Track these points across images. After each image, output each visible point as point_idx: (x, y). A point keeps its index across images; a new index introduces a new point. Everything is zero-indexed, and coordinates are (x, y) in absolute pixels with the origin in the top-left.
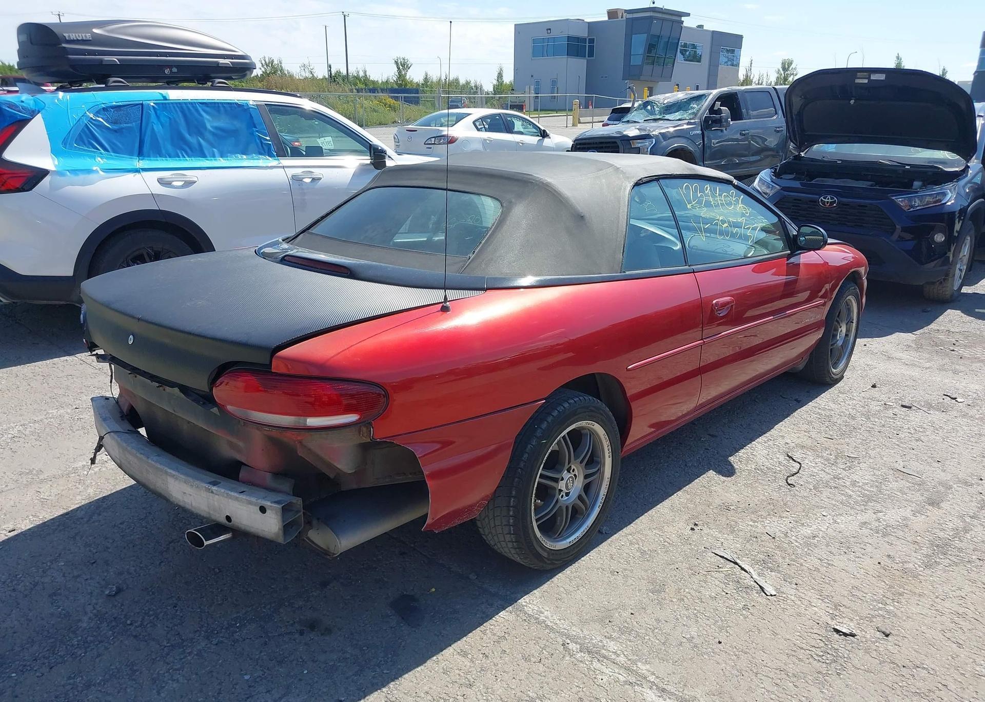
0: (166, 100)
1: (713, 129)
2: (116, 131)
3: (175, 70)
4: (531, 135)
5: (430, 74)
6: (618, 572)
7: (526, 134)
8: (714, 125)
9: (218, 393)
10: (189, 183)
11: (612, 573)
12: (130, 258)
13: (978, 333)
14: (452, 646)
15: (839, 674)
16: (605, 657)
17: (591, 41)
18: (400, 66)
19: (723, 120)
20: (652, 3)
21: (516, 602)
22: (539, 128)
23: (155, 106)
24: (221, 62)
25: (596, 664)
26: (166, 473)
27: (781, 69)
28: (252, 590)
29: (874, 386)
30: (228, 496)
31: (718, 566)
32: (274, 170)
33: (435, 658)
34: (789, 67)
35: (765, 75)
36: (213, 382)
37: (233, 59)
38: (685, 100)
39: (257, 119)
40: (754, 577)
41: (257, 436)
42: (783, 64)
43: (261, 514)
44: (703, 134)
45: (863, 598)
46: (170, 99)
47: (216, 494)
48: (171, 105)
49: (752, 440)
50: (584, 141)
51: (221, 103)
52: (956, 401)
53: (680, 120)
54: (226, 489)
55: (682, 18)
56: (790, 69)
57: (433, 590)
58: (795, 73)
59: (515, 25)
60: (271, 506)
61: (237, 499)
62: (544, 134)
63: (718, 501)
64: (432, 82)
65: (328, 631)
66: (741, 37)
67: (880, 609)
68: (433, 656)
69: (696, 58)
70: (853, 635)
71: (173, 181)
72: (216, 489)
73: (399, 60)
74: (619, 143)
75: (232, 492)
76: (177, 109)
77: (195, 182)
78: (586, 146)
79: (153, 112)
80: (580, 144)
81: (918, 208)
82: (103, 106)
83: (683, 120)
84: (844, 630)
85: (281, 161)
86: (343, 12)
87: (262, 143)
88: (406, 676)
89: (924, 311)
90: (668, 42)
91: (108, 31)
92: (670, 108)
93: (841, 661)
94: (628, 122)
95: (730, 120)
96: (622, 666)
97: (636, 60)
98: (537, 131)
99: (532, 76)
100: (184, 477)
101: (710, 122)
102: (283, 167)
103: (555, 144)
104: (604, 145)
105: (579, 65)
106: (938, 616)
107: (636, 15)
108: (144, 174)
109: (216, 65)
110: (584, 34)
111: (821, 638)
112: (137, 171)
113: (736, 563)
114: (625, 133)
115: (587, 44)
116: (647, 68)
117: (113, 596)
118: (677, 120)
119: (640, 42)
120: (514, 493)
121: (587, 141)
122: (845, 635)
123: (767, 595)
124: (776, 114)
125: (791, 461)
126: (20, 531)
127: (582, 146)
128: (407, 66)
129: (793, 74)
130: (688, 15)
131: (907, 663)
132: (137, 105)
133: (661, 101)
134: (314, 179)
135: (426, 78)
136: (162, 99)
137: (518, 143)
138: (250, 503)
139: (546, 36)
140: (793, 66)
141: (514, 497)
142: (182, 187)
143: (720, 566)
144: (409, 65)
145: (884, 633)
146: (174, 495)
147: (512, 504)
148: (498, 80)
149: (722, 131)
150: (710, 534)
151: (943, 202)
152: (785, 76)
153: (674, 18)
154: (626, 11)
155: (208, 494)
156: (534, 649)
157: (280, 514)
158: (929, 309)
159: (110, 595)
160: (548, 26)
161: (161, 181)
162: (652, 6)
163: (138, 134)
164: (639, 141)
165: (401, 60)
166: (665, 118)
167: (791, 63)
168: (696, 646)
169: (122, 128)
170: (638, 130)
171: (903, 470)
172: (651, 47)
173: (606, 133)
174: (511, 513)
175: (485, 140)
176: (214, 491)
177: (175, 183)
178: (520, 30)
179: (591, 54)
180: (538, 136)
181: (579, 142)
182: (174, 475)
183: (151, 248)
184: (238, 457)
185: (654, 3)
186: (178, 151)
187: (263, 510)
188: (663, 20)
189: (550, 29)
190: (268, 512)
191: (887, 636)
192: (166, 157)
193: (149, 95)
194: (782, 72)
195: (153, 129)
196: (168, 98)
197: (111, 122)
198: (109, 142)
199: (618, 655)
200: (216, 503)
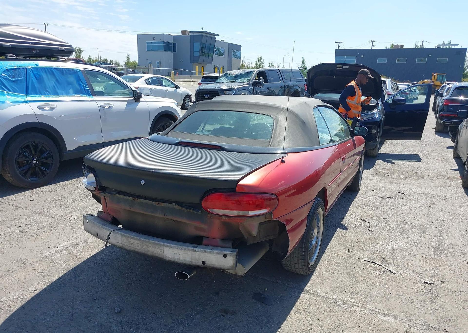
0: (38, 66)
1: (257, 86)
2: (14, 81)
3: (38, 51)
4: (171, 87)
5: (92, 56)
6: (334, 272)
7: (167, 87)
8: (258, 85)
9: (204, 204)
10: (52, 109)
11: (332, 273)
12: (23, 147)
13: (392, 168)
14: (292, 310)
15: (437, 298)
16: (354, 305)
17: (175, 44)
18: (77, 52)
19: (261, 83)
20: (202, 29)
21: (304, 289)
22: (174, 84)
23: (33, 69)
24: (60, 48)
25: (353, 309)
26: (164, 245)
27: (257, 61)
28: (185, 301)
29: (373, 191)
30: (205, 252)
31: (368, 265)
32: (92, 102)
33: (288, 316)
34: (260, 60)
35: (250, 63)
36: (202, 199)
37: (65, 47)
38: (244, 73)
39: (82, 77)
40: (384, 267)
41: (217, 222)
42: (258, 59)
43: (224, 258)
44: (253, 88)
45: (426, 270)
46: (39, 66)
47: (197, 252)
48: (40, 69)
49: (345, 215)
50: (201, 91)
51: (64, 68)
52: (404, 194)
53: (243, 82)
54: (203, 249)
55: (216, 36)
56: (261, 61)
57: (267, 289)
58: (263, 62)
59: (137, 35)
60: (230, 254)
61: (210, 253)
62: (177, 87)
63: (350, 241)
64: (93, 60)
65: (234, 313)
66: (241, 46)
67: (434, 273)
68: (287, 316)
69: (222, 55)
70: (433, 284)
71: (45, 107)
72: (198, 249)
73: (76, 49)
74: (219, 91)
75: (207, 249)
76: (43, 71)
77: (55, 108)
78: (203, 93)
79: (31, 72)
80: (200, 92)
81: (365, 120)
82: (6, 68)
83: (245, 82)
84: (429, 282)
85: (94, 98)
86: (44, 23)
87: (84, 89)
88: (282, 326)
89: (369, 161)
90: (210, 47)
91: (4, 30)
92: (237, 77)
93: (435, 293)
94: (219, 82)
95: (264, 82)
96: (362, 308)
97: (196, 54)
98: (173, 86)
99: (147, 59)
100: (177, 246)
101: (256, 84)
102: (96, 101)
103: (182, 91)
104: (212, 93)
105: (169, 55)
106: (454, 273)
107: (194, 34)
108: (30, 103)
109: (58, 50)
110: (171, 41)
111: (423, 286)
112: (27, 102)
113: (374, 263)
114: (221, 88)
115: (173, 46)
116: (201, 58)
117: (120, 313)
118: (242, 82)
119: (197, 45)
120: (305, 241)
121: (204, 91)
122: (430, 284)
123: (394, 273)
124: (280, 80)
125: (365, 222)
126: (41, 290)
127: (201, 93)
128: (81, 52)
129: (263, 63)
130: (218, 35)
131: (456, 291)
132: (24, 68)
133: (232, 74)
134: (110, 107)
135: (90, 58)
136: (36, 66)
137: (166, 90)
138: (218, 253)
139: (153, 41)
140: (262, 60)
141: (305, 243)
142: (49, 110)
143: (369, 265)
144: (82, 51)
145: (442, 281)
146: (167, 256)
147: (304, 246)
148: (127, 61)
149: (260, 87)
150: (356, 253)
151: (374, 117)
152: (259, 64)
153: (212, 36)
154: (190, 32)
155: (192, 252)
156: (325, 307)
157: (235, 257)
158: (371, 160)
159: (118, 313)
160: (154, 37)
161: (39, 107)
162: (202, 30)
163: (25, 83)
164: (227, 91)
165: (77, 48)
166: (236, 81)
167: (262, 59)
168: (383, 296)
169: (17, 80)
170: (226, 86)
171: (404, 221)
172: (202, 49)
173: (212, 87)
174: (303, 250)
175: (151, 89)
176: (197, 251)
177: (46, 108)
178: (140, 37)
179: (175, 50)
180: (174, 87)
181: (199, 91)
182: (170, 246)
183: (34, 142)
184: (201, 234)
185: (203, 29)
186: (45, 92)
187: (225, 256)
188: (207, 37)
189: (155, 38)
190: (228, 256)
191: (443, 282)
192: (40, 95)
193: (29, 64)
194: (258, 62)
195: (32, 81)
196: (38, 65)
197: (12, 77)
198: (12, 87)
199: (358, 304)
200: (197, 256)
